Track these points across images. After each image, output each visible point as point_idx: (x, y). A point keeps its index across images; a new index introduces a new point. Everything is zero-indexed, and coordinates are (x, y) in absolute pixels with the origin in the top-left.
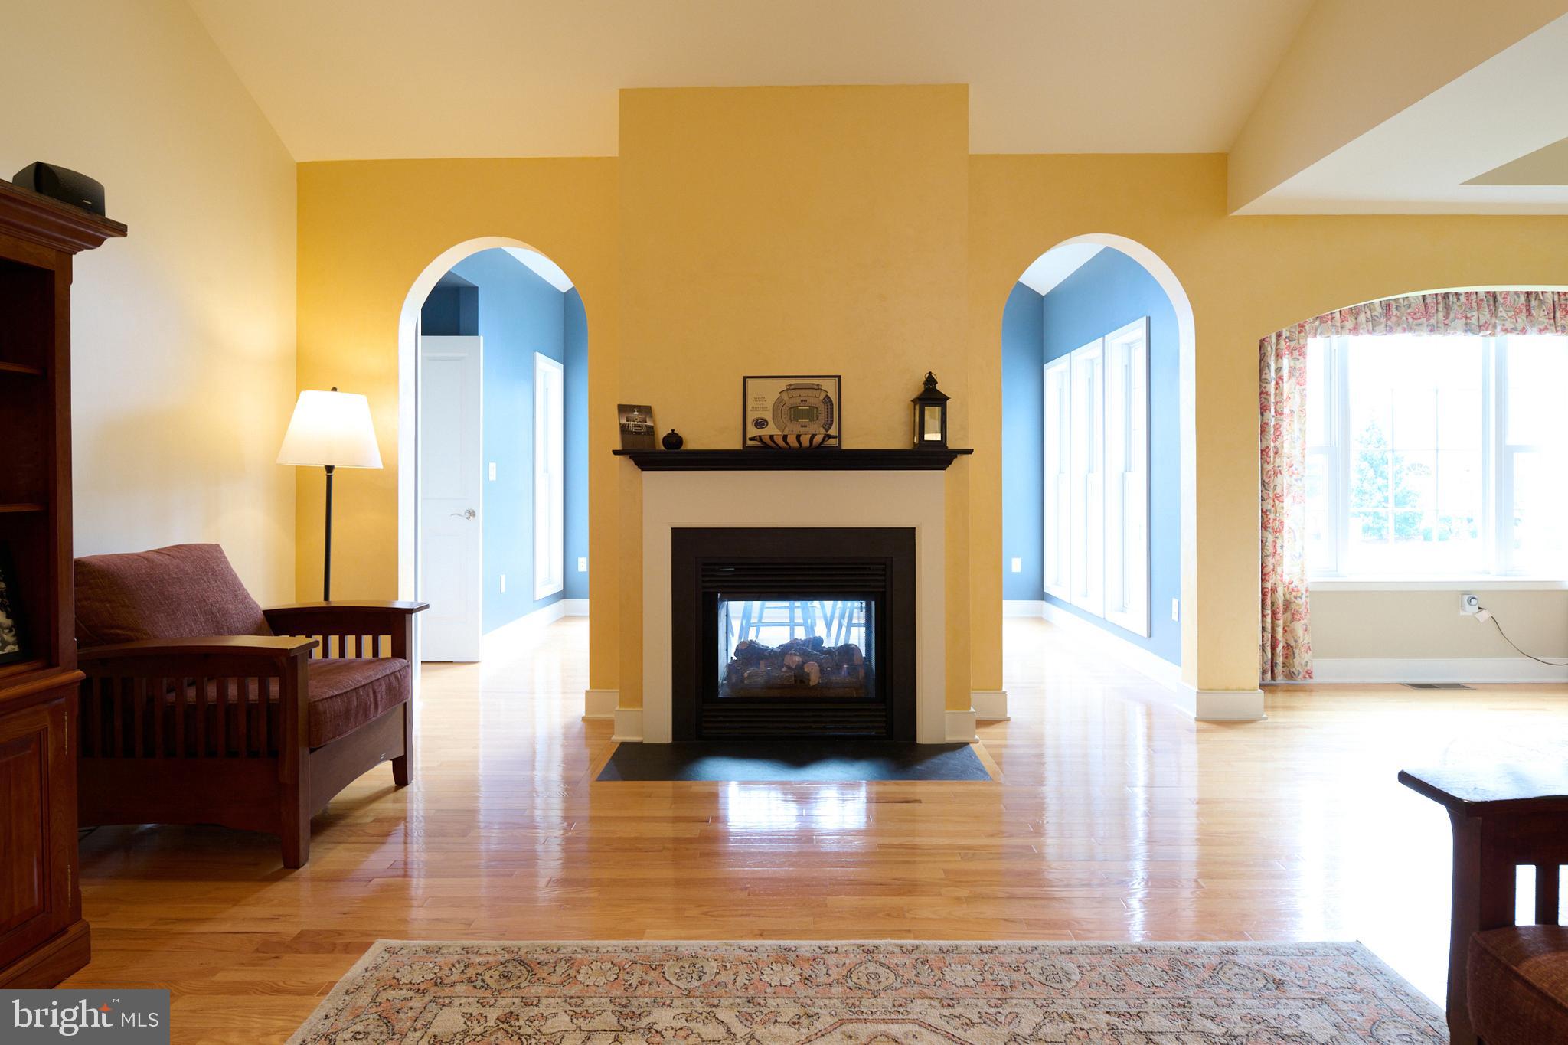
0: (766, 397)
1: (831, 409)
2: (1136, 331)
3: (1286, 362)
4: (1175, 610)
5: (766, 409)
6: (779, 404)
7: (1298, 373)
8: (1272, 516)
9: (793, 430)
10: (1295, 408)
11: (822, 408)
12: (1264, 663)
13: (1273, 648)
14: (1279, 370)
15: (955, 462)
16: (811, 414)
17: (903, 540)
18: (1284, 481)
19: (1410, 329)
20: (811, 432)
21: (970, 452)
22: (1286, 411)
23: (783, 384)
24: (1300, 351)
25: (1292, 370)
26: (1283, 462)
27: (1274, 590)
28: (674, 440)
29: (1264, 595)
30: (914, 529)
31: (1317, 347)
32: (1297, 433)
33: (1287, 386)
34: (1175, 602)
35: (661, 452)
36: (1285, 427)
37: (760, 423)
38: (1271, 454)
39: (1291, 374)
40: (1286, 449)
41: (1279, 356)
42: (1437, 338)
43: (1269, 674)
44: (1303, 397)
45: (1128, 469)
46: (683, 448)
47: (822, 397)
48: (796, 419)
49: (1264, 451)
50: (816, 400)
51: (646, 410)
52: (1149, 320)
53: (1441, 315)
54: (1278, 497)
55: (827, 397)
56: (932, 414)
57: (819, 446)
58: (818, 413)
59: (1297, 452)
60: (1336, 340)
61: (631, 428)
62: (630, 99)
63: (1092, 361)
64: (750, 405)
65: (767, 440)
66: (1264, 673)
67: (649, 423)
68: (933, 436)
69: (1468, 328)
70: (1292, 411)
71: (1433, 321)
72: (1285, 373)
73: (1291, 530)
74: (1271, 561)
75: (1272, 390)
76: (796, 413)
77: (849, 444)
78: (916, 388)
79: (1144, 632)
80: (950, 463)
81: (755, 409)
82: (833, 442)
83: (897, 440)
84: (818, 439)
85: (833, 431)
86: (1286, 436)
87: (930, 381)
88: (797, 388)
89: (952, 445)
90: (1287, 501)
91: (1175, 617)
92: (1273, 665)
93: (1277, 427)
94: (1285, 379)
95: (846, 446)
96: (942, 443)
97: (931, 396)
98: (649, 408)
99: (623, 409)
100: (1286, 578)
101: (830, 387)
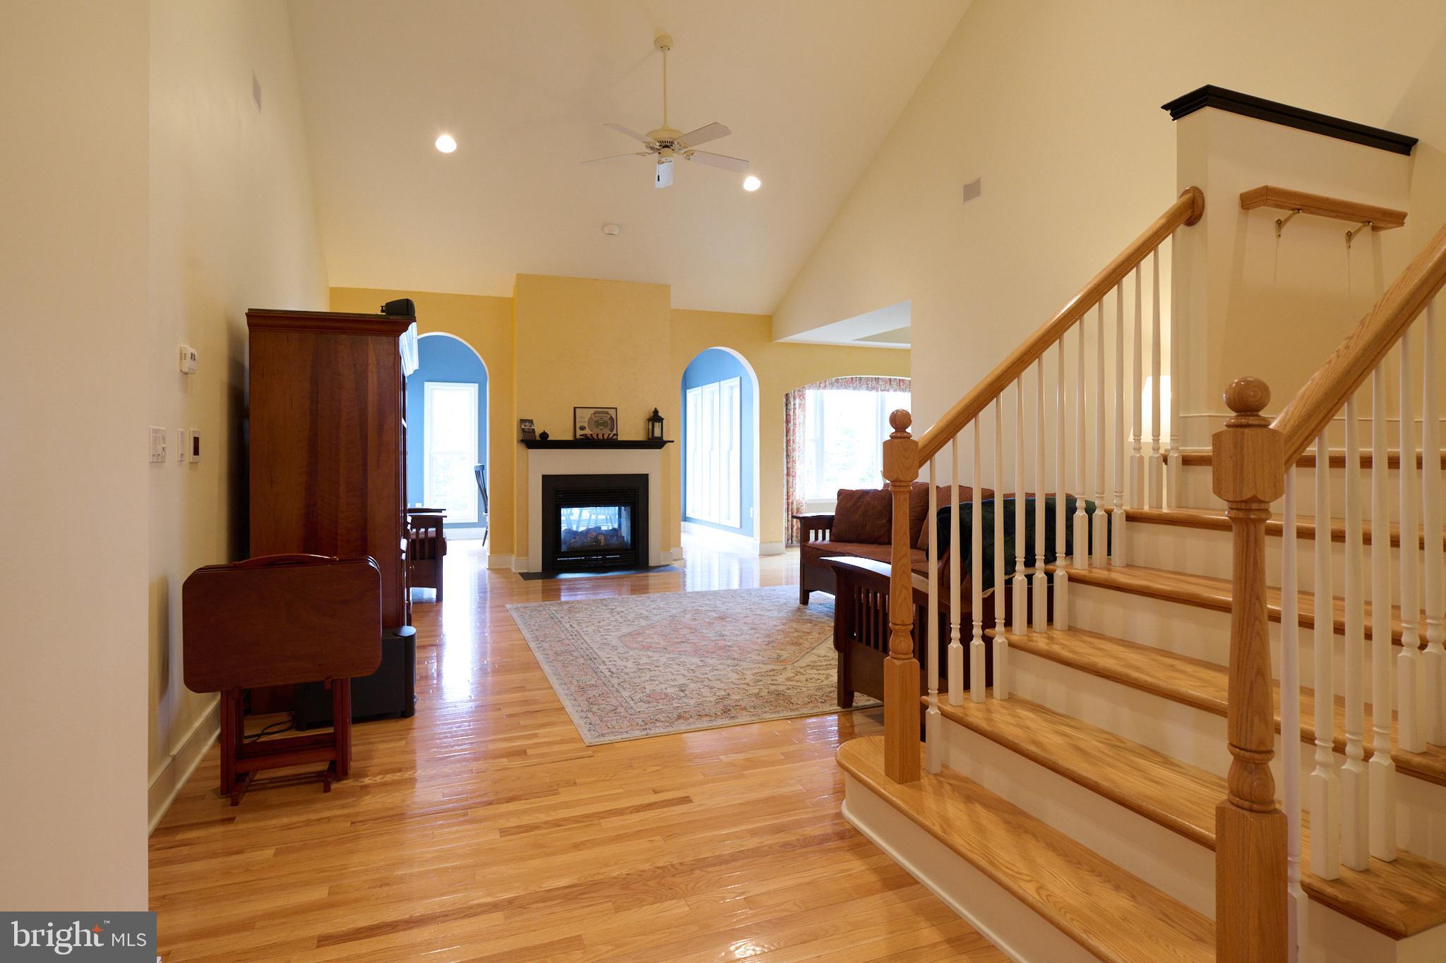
0: (584, 417)
1: (612, 423)
2: (736, 381)
3: (797, 401)
4: (751, 513)
5: (584, 422)
6: (590, 419)
7: (802, 406)
8: (791, 470)
9: (597, 431)
10: (801, 422)
11: (609, 422)
12: (788, 536)
13: (792, 529)
14: (794, 404)
15: (666, 445)
16: (604, 424)
17: (644, 479)
18: (796, 455)
19: (846, 388)
20: (605, 433)
21: (673, 442)
22: (797, 423)
23: (592, 411)
24: (802, 397)
25: (800, 404)
26: (797, 446)
27: (792, 503)
28: (544, 435)
29: (788, 505)
30: (647, 475)
31: (811, 394)
32: (802, 433)
33: (797, 412)
34: (751, 509)
35: (538, 441)
36: (797, 429)
37: (582, 428)
38: (791, 442)
39: (800, 407)
40: (797, 440)
41: (794, 398)
42: (856, 392)
43: (790, 541)
44: (804, 417)
45: (731, 449)
46: (549, 439)
47: (609, 416)
48: (598, 427)
49: (788, 441)
50: (606, 418)
51: (531, 422)
52: (741, 378)
53: (857, 383)
54: (794, 462)
55: (611, 417)
56: (657, 425)
57: (611, 439)
58: (608, 424)
59: (802, 441)
60: (819, 392)
61: (526, 430)
62: (520, 277)
63: (713, 392)
64: (577, 421)
65: (589, 436)
66: (788, 540)
67: (533, 428)
68: (657, 433)
69: (868, 389)
70: (800, 423)
71: (855, 385)
72: (797, 406)
73: (799, 476)
74: (791, 490)
75: (792, 414)
76: (598, 424)
77: (620, 438)
78: (649, 413)
79: (738, 526)
80: (663, 446)
81: (580, 422)
82: (615, 437)
83: (640, 436)
84: (606, 437)
85: (614, 432)
86: (797, 434)
87: (656, 412)
88: (599, 413)
89: (664, 439)
90: (797, 464)
91: (751, 516)
92: (792, 536)
93: (794, 430)
94: (797, 408)
95: (619, 439)
96: (661, 438)
97: (656, 418)
98: (532, 420)
99: (522, 421)
100: (797, 498)
101: (612, 412)
